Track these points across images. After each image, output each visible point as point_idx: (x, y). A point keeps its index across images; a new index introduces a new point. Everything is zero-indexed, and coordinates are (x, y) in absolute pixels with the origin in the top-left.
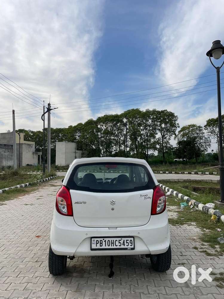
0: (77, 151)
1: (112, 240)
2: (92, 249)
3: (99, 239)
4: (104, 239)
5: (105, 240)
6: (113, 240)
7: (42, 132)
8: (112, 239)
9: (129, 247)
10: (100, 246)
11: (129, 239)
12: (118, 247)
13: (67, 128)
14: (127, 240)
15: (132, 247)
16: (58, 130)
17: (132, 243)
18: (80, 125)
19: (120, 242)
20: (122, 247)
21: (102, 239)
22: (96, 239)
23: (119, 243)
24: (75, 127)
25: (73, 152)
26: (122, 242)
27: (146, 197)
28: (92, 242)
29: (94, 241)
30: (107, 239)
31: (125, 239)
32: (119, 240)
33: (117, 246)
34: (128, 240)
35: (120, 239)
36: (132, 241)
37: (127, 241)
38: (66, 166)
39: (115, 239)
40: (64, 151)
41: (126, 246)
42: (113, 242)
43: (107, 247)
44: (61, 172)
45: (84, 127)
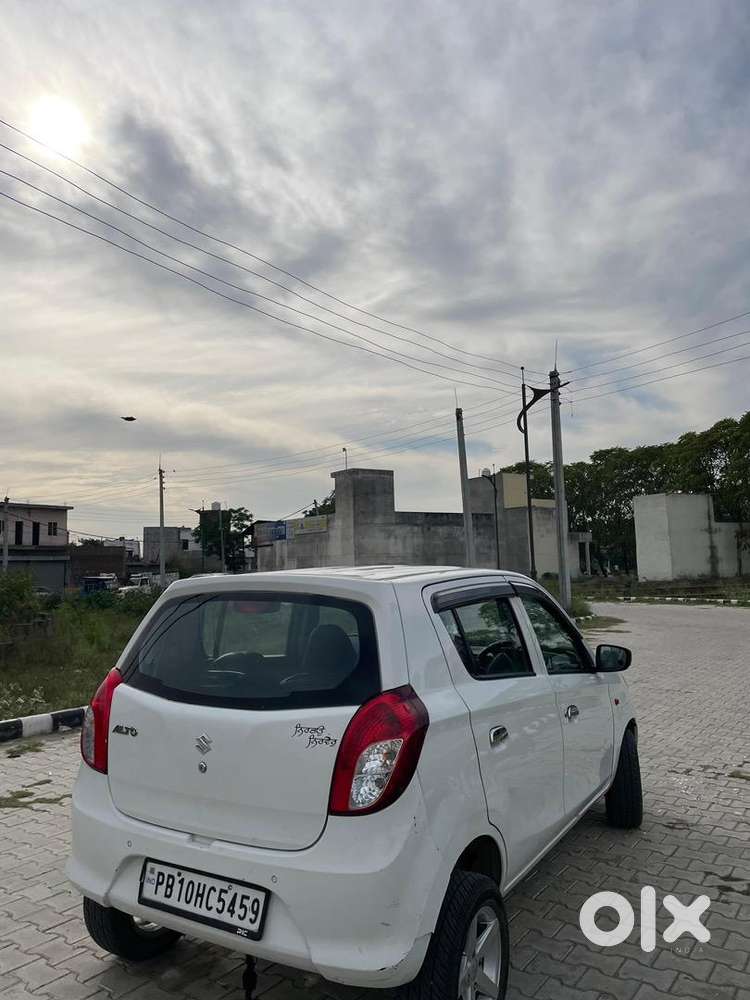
0: (715, 525)
1: (199, 884)
2: (143, 901)
3: (167, 871)
4: (179, 875)
5: (183, 879)
6: (205, 885)
7: (590, 466)
8: (203, 880)
9: (246, 924)
10: (166, 896)
11: (254, 894)
12: (213, 914)
13: (675, 443)
14: (244, 897)
15: (255, 927)
16: (642, 454)
17: (256, 913)
18: (725, 428)
19: (223, 896)
20: (225, 917)
21: (174, 872)
22: (159, 868)
23: (220, 900)
24: (705, 435)
25: (702, 530)
26: (228, 898)
27: (316, 736)
28: (148, 874)
29: (152, 871)
30: (188, 877)
31: (241, 891)
32: (222, 891)
33: (210, 909)
34: (248, 898)
35: (225, 885)
36: (258, 905)
37: (245, 902)
38: (675, 579)
39: (210, 882)
40: (666, 528)
41: (235, 916)
42: (203, 893)
43: (182, 905)
44: (634, 602)
45: (738, 433)
